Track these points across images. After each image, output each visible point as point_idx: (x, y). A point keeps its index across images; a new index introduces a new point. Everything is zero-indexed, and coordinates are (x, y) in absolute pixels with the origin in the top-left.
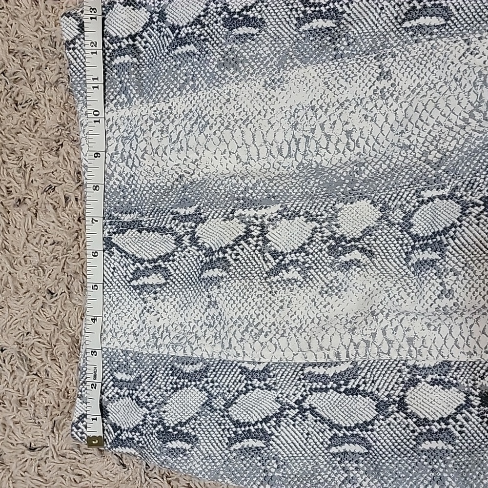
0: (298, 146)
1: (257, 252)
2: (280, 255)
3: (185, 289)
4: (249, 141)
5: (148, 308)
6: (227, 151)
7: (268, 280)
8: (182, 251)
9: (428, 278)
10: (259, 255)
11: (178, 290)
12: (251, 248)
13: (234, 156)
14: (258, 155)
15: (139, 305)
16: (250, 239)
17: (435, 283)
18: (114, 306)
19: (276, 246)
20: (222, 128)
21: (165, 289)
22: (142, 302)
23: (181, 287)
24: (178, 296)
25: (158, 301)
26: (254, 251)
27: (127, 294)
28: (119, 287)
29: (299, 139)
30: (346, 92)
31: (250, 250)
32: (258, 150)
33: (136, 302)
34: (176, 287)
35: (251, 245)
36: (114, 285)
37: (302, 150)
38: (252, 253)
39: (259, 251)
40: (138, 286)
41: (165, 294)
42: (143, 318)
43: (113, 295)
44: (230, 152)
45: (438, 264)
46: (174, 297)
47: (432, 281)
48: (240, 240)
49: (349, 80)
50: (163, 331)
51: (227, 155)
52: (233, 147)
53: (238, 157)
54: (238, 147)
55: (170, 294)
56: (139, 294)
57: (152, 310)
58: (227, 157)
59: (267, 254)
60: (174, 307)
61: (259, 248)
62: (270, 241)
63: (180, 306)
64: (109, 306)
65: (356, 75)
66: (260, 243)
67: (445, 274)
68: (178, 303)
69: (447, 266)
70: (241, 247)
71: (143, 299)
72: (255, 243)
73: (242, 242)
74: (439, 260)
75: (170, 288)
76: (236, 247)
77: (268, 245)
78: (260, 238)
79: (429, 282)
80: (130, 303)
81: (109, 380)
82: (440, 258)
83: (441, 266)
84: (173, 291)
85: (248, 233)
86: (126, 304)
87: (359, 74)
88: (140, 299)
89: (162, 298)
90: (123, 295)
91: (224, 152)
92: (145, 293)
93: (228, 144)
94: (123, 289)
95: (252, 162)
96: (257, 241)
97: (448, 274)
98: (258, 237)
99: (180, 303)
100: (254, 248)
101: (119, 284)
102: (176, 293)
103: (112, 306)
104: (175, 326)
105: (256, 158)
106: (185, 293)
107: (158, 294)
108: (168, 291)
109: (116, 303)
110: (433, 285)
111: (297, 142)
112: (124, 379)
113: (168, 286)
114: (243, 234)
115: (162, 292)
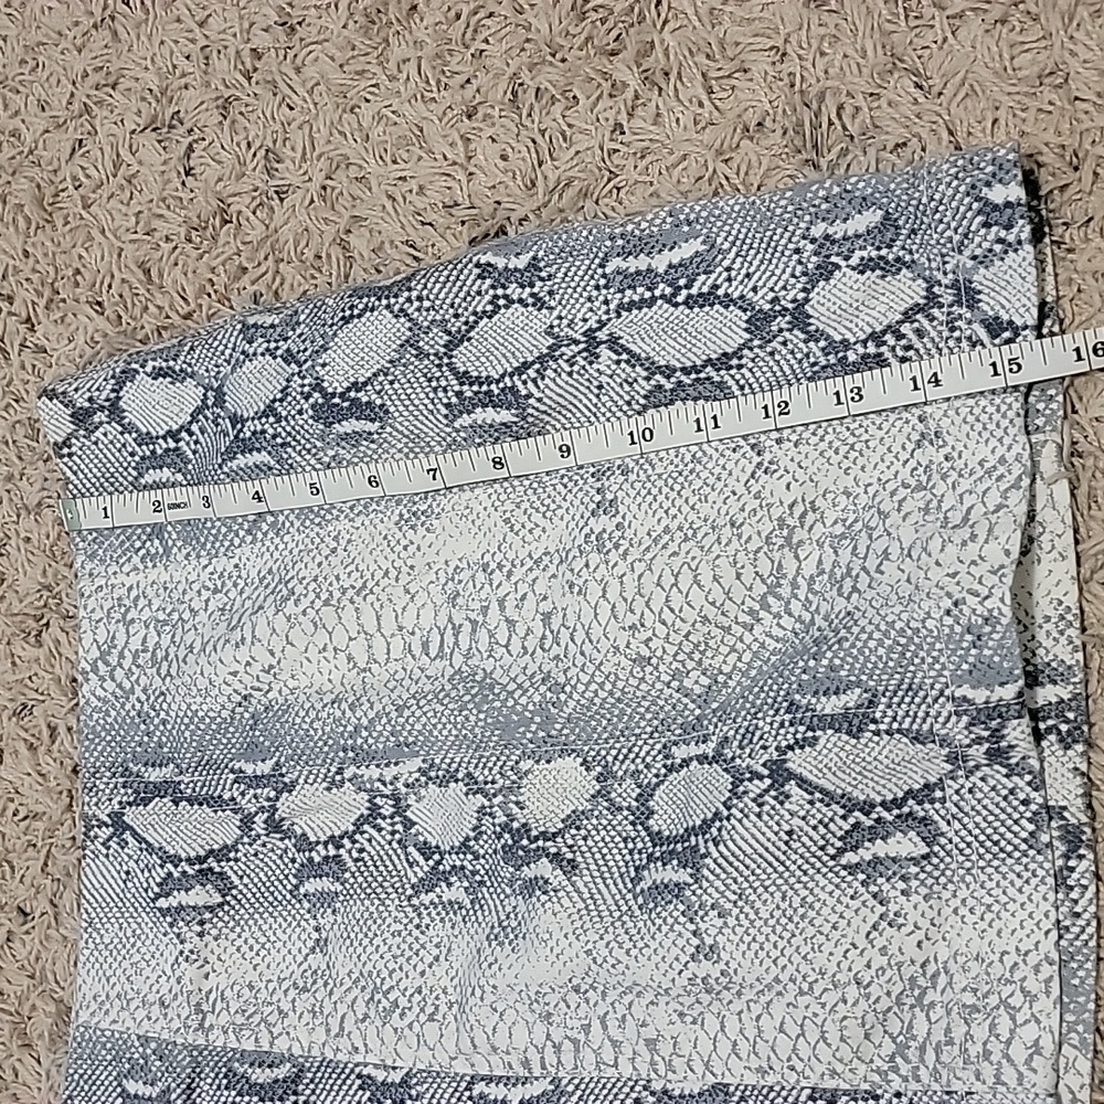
0: (457, 639)
1: (395, 845)
2: (434, 853)
3: (261, 914)
4: (371, 627)
5: (186, 953)
6: (330, 647)
7: (415, 901)
8: (250, 845)
9: (670, 920)
10: (399, 851)
11: (247, 916)
12: (383, 837)
13: (342, 656)
14: (388, 653)
15: (171, 946)
16: (379, 821)
17: (683, 930)
18: (128, 946)
19: (425, 833)
20: (318, 604)
21: (221, 914)
22: (175, 941)
23: (251, 911)
24: (246, 928)
25: (207, 938)
26: (390, 844)
27: (151, 925)
28: (136, 910)
29: (460, 626)
30: (544, 537)
31: (383, 842)
32: (388, 644)
33: (166, 940)
34: (242, 911)
35: (384, 833)
36: (128, 904)
37: (464, 645)
38: (387, 847)
39: (399, 842)
40: (168, 909)
41: (220, 924)
42: (178, 973)
43: (125, 925)
44: (335, 649)
45: (688, 893)
46: (238, 929)
47: (676, 927)
48: (362, 824)
49: (549, 514)
50: (216, 1000)
51: (330, 654)
52: (340, 639)
53: (350, 658)
54: (351, 639)
55: (232, 924)
56: (171, 925)
57: (194, 957)
58: (331, 659)
59: (411, 849)
60: (238, 950)
61: (397, 836)
62: (415, 823)
63: (251, 949)
64: (119, 946)
65: (560, 507)
66: (399, 827)
67: (701, 913)
68: (246, 942)
69: (705, 897)
70: (366, 836)
71: (178, 936)
72: (390, 828)
73: (366, 827)
74: (690, 885)
75: (232, 912)
76: (357, 837)
77: (413, 831)
78: (397, 819)
79: (672, 930)
80: (156, 942)
81: (114, 1095)
82: (692, 881)
83: (694, 898)
84: (237, 917)
85: (374, 809)
86: (148, 942)
87: (565, 505)
88: (172, 935)
89: (214, 932)
90: (143, 925)
91: (324, 649)
92: (181, 924)
93: (330, 633)
94: (143, 914)
95: (374, 667)
96: (393, 825)
97: (706, 914)
98: (392, 817)
99: (251, 941)
100: (389, 837)
101: (137, 905)
102: (242, 922)
103: (124, 946)
104: (237, 988)
105: (382, 658)
106: (261, 922)
107: (207, 926)
108: (226, 918)
109: (132, 940)
110: (680, 935)
111: (457, 630)
112: (140, 1093)
113: (226, 908)
114: (366, 812)
115: (215, 920)
